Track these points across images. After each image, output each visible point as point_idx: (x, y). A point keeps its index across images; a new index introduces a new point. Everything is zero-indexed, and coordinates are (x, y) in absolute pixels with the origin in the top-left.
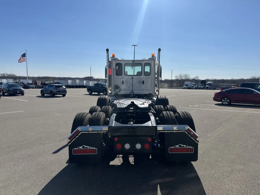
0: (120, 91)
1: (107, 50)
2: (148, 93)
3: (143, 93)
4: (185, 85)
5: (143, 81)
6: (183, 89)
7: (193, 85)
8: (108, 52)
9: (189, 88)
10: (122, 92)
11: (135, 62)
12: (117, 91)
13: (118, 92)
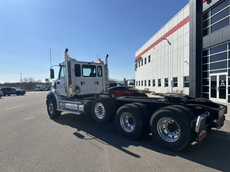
0: (79, 92)
4: (37, 88)
5: (98, 82)
6: (36, 91)
7: (45, 87)
8: (67, 52)
9: (42, 90)
10: (82, 93)
11: (91, 65)
12: (78, 91)
13: (79, 93)
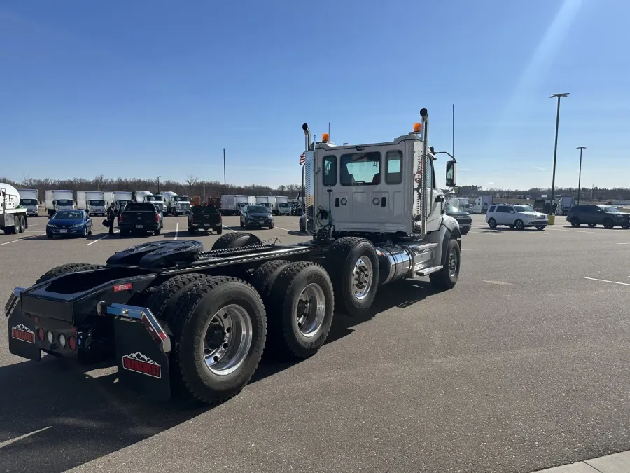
1: (305, 127)
2: (395, 228)
3: (382, 231)
5: (384, 199)
11: (363, 151)
